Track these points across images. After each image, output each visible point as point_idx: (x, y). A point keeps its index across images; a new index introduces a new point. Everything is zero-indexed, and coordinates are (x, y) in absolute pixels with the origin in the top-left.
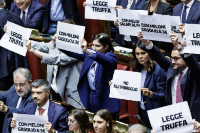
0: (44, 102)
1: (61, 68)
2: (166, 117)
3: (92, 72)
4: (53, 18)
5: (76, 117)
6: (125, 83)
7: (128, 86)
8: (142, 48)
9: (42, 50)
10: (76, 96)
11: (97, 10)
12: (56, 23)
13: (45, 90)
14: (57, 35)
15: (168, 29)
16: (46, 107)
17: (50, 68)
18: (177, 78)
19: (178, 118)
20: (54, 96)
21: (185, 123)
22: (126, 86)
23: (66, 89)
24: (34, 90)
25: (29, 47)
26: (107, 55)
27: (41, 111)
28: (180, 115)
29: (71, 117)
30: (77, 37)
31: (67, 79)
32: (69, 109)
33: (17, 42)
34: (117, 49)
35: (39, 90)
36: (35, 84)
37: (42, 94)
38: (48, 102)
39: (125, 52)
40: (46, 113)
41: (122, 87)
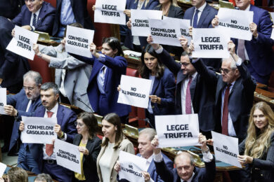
0: (53, 105)
1: (69, 72)
2: (172, 126)
3: (102, 76)
4: (63, 21)
5: (85, 121)
6: (133, 89)
7: (136, 92)
8: (151, 54)
9: (50, 54)
10: (86, 99)
11: (106, 13)
12: (65, 26)
13: (54, 94)
14: (66, 39)
15: (178, 33)
16: (55, 110)
17: (58, 72)
18: (186, 83)
19: (183, 129)
20: (63, 99)
21: (190, 135)
22: (133, 92)
23: (74, 93)
24: (43, 93)
25: (37, 51)
26: (117, 59)
27: (50, 114)
28: (186, 127)
29: (80, 121)
30: (86, 41)
31: (75, 82)
32: (78, 112)
33: (25, 46)
34: (127, 52)
35: (48, 92)
36: (44, 87)
37: (51, 97)
38: (57, 106)
39: (135, 56)
40: (55, 116)
41: (129, 93)
